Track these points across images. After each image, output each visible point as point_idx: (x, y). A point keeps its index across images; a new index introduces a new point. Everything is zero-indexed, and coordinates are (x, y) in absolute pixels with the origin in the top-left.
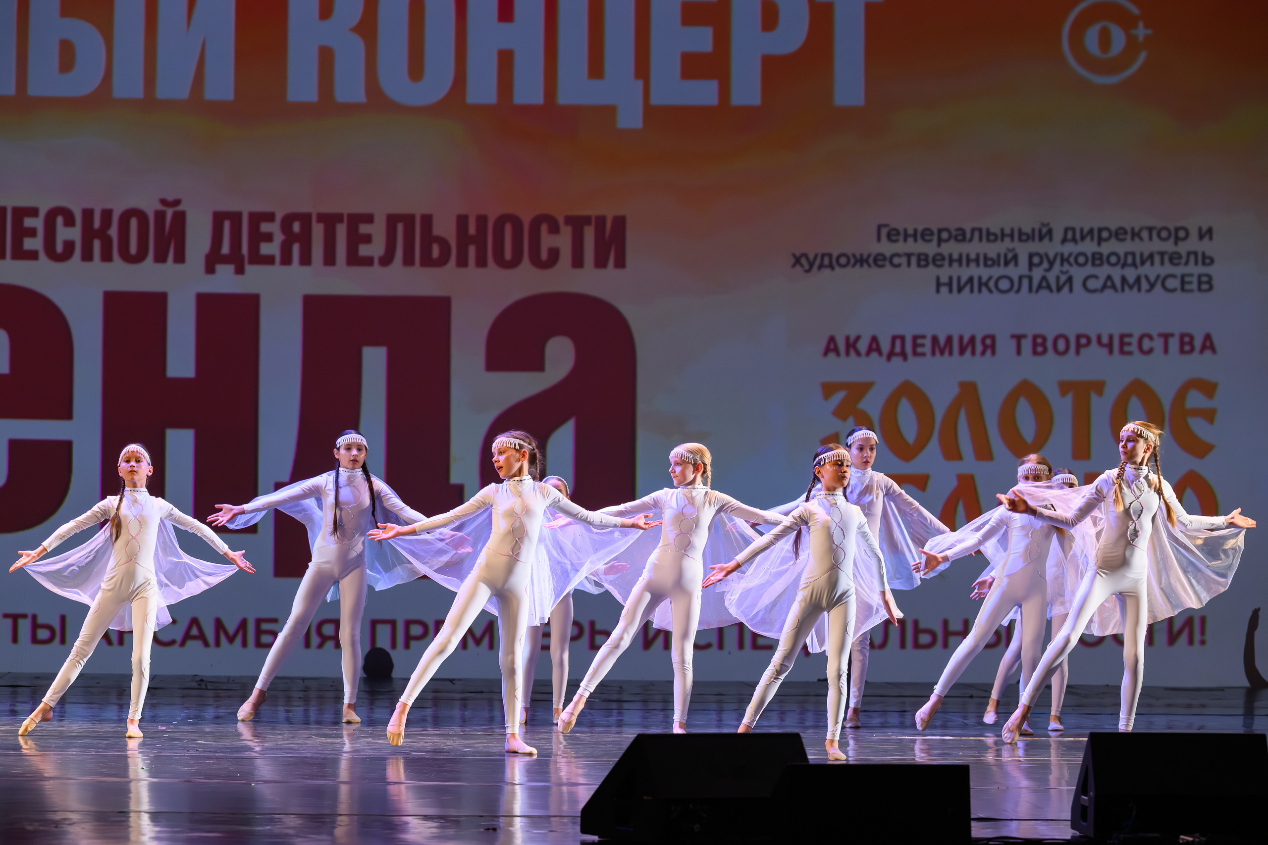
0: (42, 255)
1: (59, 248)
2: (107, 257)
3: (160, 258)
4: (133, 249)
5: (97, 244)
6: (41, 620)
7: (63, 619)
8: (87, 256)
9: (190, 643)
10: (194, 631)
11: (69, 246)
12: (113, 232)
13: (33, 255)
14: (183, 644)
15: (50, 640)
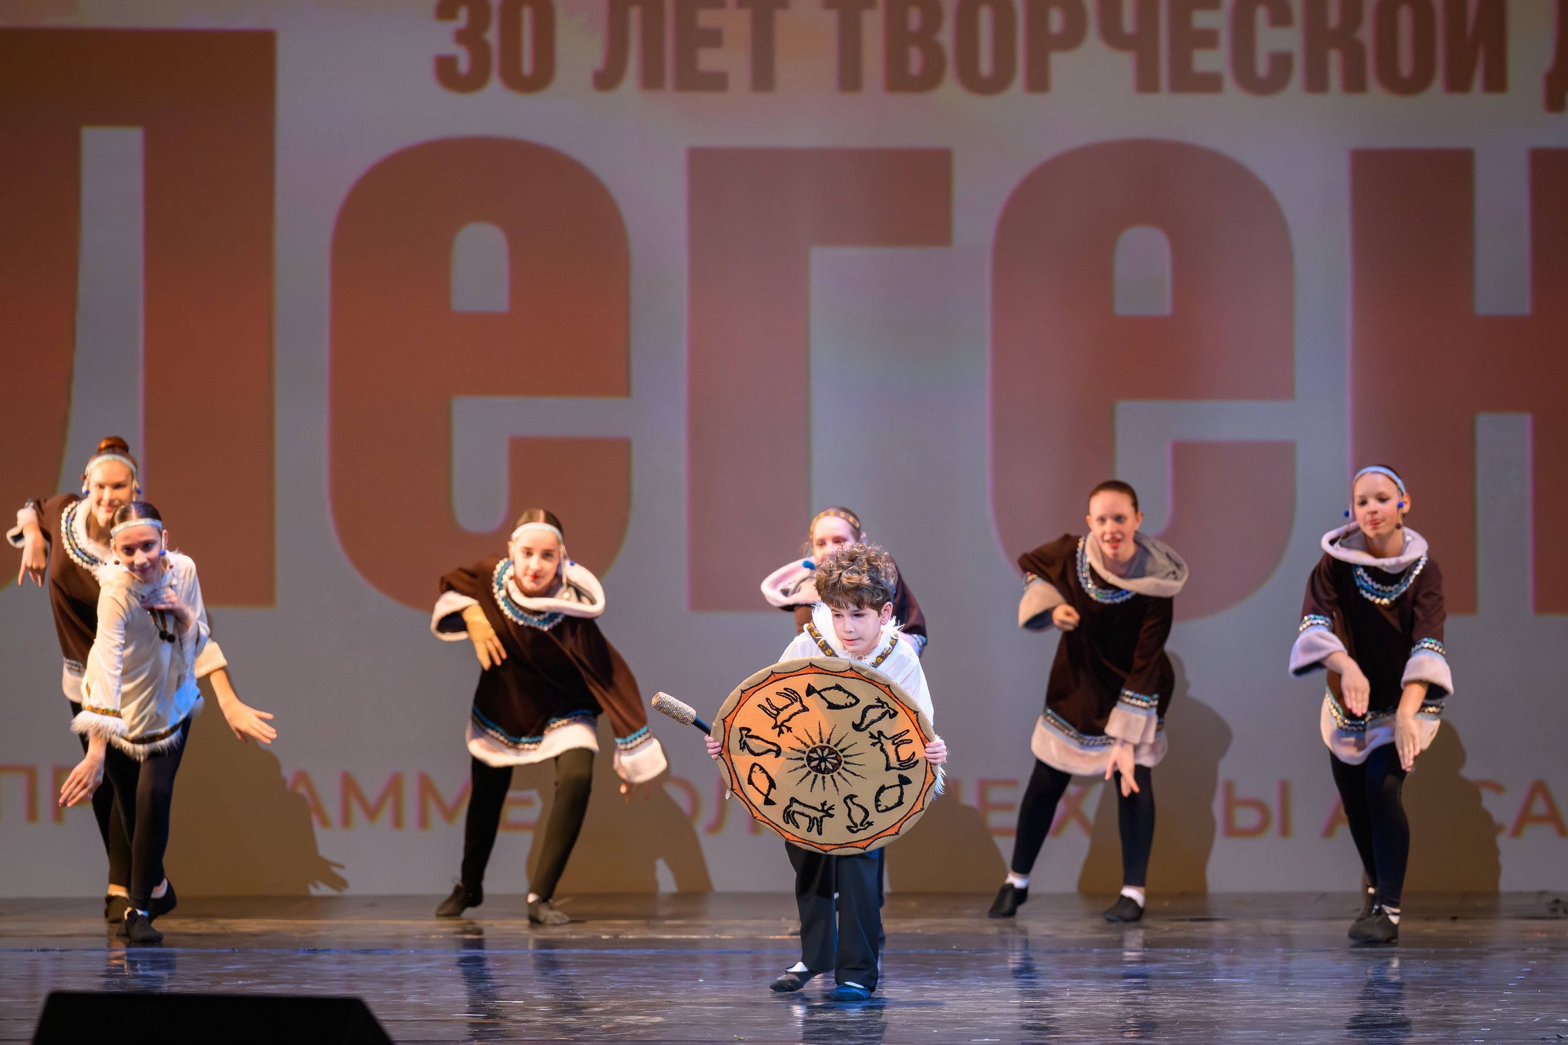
0: (1229, 83)
1: (1262, 68)
2: (1354, 83)
3: (1458, 83)
4: (1405, 66)
5: (1334, 59)
6: (1242, 791)
7: (1284, 789)
8: (1316, 82)
9: (1531, 832)
10: (1539, 807)
11: (1281, 63)
12: (1366, 34)
13: (1211, 83)
14: (1517, 832)
15: (1259, 830)
